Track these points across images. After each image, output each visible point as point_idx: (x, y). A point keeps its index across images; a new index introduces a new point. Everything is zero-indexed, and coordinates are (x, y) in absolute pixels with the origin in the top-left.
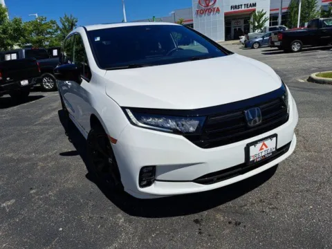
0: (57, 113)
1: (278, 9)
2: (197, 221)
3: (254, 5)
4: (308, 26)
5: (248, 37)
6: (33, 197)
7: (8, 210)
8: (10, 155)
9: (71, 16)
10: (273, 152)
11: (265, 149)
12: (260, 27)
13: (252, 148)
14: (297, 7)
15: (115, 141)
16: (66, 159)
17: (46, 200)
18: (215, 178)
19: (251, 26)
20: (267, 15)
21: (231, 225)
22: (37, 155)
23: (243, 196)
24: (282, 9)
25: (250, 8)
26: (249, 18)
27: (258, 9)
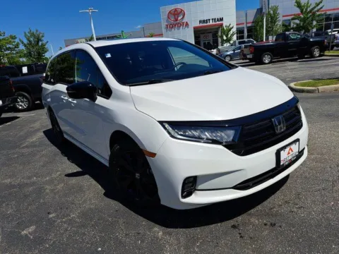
0: (42, 134)
1: (243, 24)
2: (234, 227)
3: (222, 19)
4: (276, 40)
5: (219, 50)
6: (54, 221)
7: (32, 237)
8: (8, 181)
9: (37, 31)
10: (297, 156)
11: (291, 153)
12: (228, 40)
13: (282, 152)
14: (262, 21)
15: (153, 155)
16: (74, 180)
17: (71, 222)
18: (251, 184)
19: (220, 40)
20: (234, 30)
21: (268, 227)
22: (39, 179)
23: (269, 200)
24: (247, 23)
25: (218, 23)
26: (217, 32)
27: (225, 23)
